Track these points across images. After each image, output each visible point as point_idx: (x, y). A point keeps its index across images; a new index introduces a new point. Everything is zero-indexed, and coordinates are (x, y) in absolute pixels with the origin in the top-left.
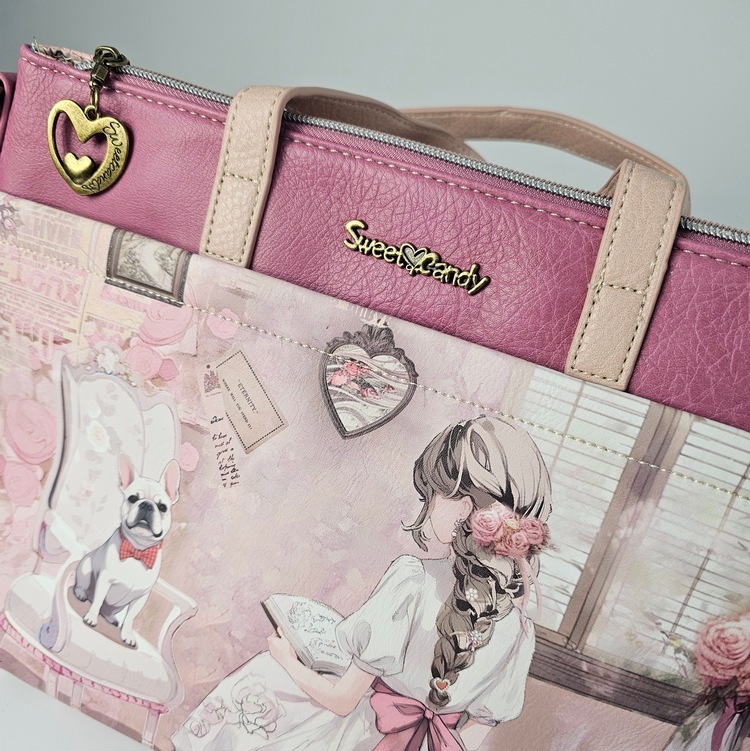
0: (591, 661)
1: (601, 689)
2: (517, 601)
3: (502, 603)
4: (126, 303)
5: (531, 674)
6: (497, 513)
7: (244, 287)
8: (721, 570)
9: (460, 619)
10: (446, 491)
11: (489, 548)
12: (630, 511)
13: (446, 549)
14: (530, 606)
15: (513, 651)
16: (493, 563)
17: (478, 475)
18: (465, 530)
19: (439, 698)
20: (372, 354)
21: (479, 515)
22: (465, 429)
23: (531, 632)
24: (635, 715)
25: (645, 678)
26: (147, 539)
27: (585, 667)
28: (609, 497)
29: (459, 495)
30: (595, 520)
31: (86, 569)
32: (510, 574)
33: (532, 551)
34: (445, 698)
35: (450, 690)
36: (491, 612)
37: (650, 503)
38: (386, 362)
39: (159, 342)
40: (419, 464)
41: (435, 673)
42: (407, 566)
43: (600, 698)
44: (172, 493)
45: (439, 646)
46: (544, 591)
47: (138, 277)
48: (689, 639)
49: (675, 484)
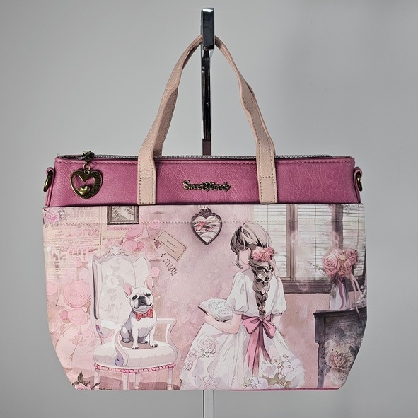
0: (299, 282)
1: (305, 290)
2: (273, 273)
3: (269, 275)
4: (118, 229)
5: (285, 293)
6: (258, 249)
7: (159, 211)
8: (320, 242)
9: (259, 285)
10: (242, 249)
11: (260, 261)
12: (292, 235)
13: (248, 266)
14: (277, 272)
15: (277, 288)
16: (262, 265)
17: (249, 241)
18: (251, 258)
19: (262, 313)
20: (206, 217)
21: (253, 252)
22: (240, 229)
23: (280, 280)
24: (317, 294)
25: (315, 281)
26: (146, 308)
27: (298, 284)
28: (285, 233)
29: (246, 249)
30: (285, 241)
31: (125, 331)
32: (268, 266)
33: (271, 257)
34: (264, 312)
35: (265, 309)
36: (267, 279)
37: (296, 231)
38: (211, 218)
39: (135, 237)
40: (232, 244)
41: (259, 305)
42: (239, 276)
43: (306, 293)
44: (151, 288)
45: (257, 296)
46: (279, 267)
47: (120, 219)
48: (321, 265)
49: (300, 224)
